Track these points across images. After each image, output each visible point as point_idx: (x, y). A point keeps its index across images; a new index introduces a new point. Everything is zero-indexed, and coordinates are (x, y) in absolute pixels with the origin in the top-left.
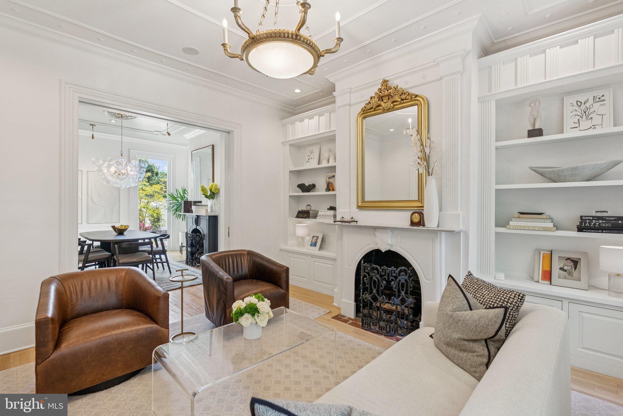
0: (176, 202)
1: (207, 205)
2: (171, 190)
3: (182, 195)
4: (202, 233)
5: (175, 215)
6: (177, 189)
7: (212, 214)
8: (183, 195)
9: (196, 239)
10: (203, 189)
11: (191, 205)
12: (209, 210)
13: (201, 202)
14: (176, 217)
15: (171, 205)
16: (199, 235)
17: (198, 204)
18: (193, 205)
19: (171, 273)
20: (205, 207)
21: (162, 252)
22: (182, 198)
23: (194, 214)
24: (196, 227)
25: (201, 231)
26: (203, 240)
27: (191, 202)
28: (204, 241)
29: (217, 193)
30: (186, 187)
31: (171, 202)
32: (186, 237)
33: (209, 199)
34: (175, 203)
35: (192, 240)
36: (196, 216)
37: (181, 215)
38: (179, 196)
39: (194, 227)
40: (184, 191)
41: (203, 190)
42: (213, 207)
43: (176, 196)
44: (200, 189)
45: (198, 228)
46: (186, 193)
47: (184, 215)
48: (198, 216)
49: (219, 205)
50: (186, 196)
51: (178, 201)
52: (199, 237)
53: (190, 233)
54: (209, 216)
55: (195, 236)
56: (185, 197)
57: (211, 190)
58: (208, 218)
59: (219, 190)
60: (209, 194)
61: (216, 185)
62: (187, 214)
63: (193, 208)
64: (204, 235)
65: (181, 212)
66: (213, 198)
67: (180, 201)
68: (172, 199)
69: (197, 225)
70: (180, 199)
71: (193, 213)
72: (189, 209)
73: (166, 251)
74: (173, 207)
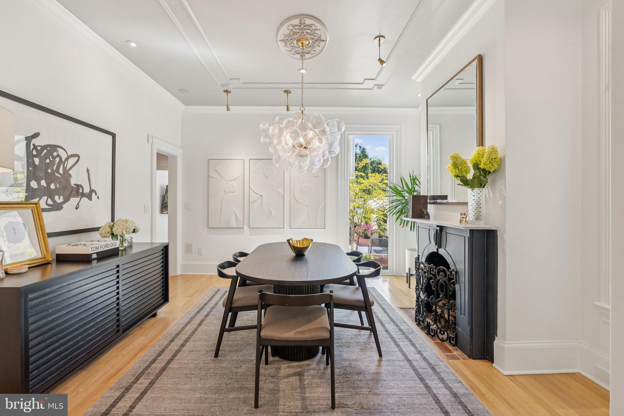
0: (401, 198)
1: (466, 204)
2: (394, 179)
3: (410, 188)
4: (452, 267)
5: (399, 220)
6: (402, 178)
7: (482, 225)
8: (412, 188)
9: (437, 279)
10: (458, 164)
11: (427, 203)
12: (471, 216)
13: (445, 197)
14: (400, 224)
15: (395, 204)
16: (444, 271)
17: (439, 201)
18: (430, 203)
19: (380, 355)
20: (462, 209)
21: (363, 305)
22: (410, 191)
23: (433, 222)
24: (437, 249)
25: (449, 261)
26: (454, 284)
27: (425, 197)
28: (457, 286)
29: (495, 171)
30: (416, 174)
31: (395, 198)
32: (416, 268)
33: (472, 187)
34: (399, 200)
35: (429, 279)
36: (438, 226)
37: (408, 222)
38: (405, 188)
39: (433, 248)
40: (414, 180)
41: (456, 165)
42: (483, 206)
43: (400, 189)
44: (450, 164)
45: (441, 252)
46: (417, 183)
47: (414, 222)
48: (442, 228)
49: (500, 202)
50: (417, 188)
51: (404, 197)
52: (446, 276)
53: (424, 260)
54: (472, 231)
55: (436, 271)
56: (414, 191)
57: (476, 166)
58: (468, 235)
59: (501, 162)
60: (470, 176)
61: (494, 150)
62: (418, 221)
63: (431, 209)
64: (457, 272)
65: (407, 217)
66: (482, 185)
67: (406, 198)
68: (395, 195)
69: (440, 246)
70: (407, 195)
71: (429, 218)
72: (422, 211)
73: (371, 304)
74: (396, 207)
